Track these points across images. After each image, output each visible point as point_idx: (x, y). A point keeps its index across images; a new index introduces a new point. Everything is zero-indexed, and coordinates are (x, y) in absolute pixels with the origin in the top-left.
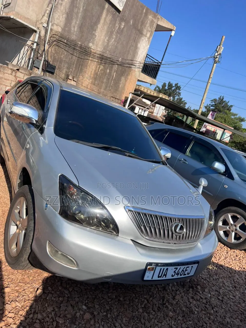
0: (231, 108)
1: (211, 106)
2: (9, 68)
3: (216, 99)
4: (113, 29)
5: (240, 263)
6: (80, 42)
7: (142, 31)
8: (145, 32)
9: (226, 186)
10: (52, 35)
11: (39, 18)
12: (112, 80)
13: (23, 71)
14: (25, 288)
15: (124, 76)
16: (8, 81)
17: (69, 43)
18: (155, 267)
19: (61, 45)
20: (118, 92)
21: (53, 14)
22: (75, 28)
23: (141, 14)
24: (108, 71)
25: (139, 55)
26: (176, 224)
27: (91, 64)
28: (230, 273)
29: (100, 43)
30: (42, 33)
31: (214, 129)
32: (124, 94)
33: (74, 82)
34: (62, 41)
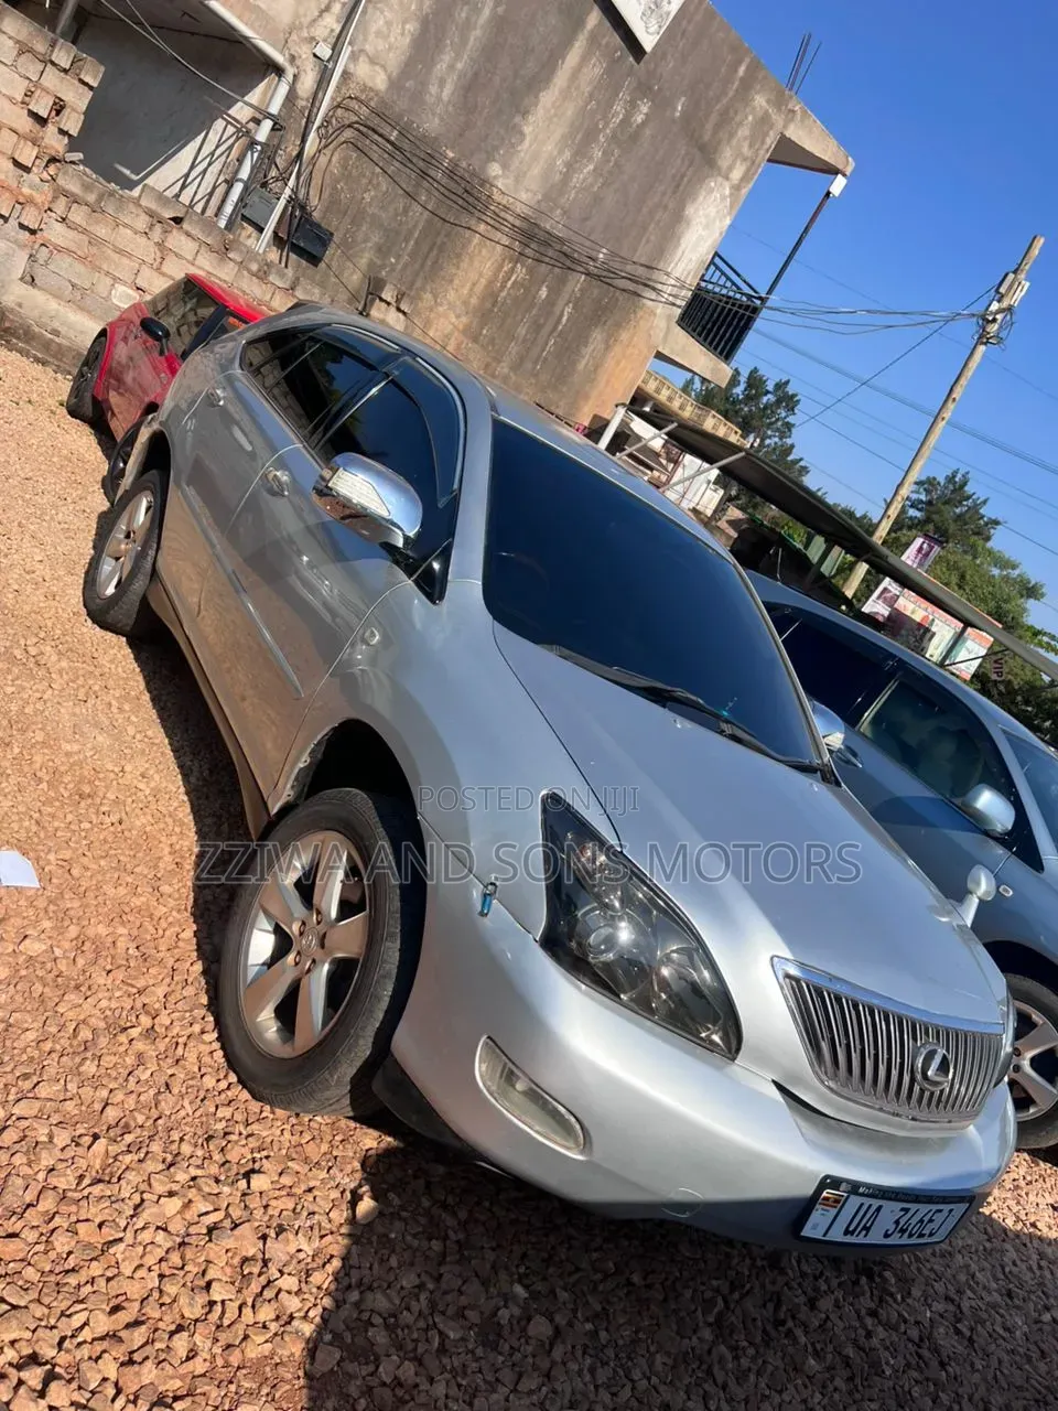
0: (992, 531)
1: (912, 506)
2: (140, 206)
3: (934, 479)
4: (598, 121)
5: (1018, 1203)
6: (452, 149)
7: (714, 153)
8: (726, 156)
9: (1007, 891)
10: (344, 99)
11: (305, 15)
12: (552, 332)
13: (195, 232)
14: (312, 1184)
15: (606, 327)
16: (125, 261)
17: (406, 146)
18: (846, 1195)
19: (375, 147)
20: (565, 389)
21: (364, 12)
22: (443, 87)
23: (728, 81)
24: (544, 293)
25: (683, 252)
26: (929, 1048)
27: (480, 251)
28: (986, 1237)
29: (536, 171)
30: (303, 84)
31: (925, 614)
32: (590, 402)
33: (401, 315)
34: (381, 131)
